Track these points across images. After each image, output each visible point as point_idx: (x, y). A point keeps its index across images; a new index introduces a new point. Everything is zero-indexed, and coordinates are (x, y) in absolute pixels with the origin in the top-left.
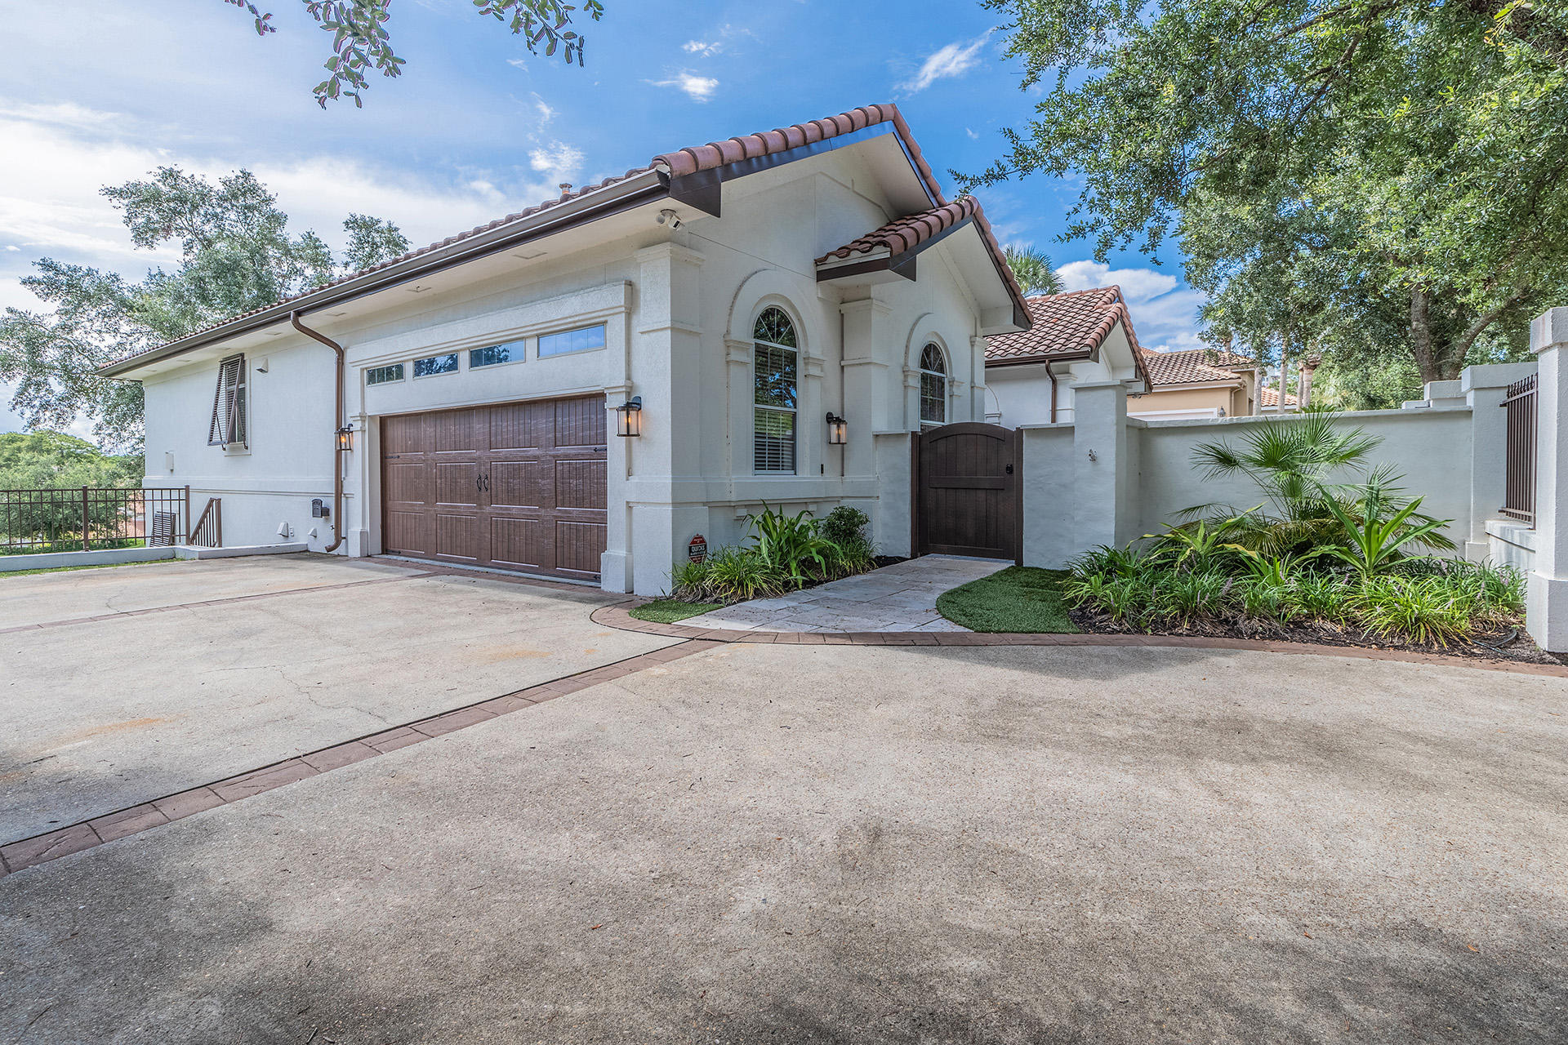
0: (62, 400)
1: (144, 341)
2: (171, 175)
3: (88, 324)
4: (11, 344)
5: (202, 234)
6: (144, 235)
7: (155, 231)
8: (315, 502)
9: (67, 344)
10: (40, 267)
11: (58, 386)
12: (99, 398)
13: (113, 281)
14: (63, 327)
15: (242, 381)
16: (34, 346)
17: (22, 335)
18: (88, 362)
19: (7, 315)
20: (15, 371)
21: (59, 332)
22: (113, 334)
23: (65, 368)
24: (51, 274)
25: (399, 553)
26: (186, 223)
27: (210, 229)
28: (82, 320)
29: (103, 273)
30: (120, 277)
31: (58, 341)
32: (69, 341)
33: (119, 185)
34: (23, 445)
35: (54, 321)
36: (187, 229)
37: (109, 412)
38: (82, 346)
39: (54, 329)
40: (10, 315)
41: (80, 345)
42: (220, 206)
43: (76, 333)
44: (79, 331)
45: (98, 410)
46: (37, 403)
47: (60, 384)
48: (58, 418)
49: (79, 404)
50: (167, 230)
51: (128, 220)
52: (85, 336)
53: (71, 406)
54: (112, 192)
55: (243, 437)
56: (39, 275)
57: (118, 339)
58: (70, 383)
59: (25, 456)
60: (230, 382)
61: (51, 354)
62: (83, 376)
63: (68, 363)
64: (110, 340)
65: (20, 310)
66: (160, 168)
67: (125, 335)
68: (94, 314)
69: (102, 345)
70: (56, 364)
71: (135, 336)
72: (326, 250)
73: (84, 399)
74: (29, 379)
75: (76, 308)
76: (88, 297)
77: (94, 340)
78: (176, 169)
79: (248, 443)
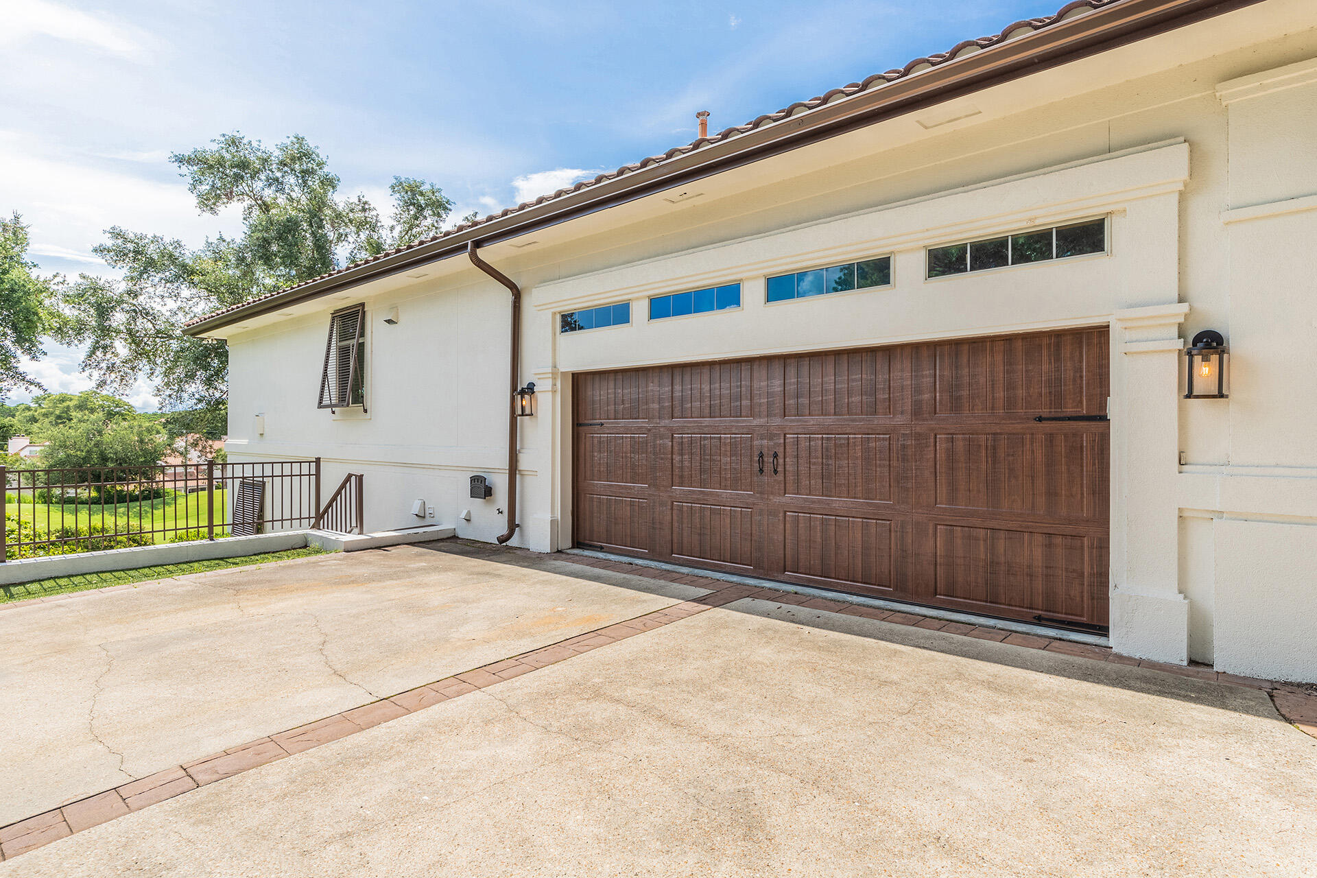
0: (126, 362)
1: (202, 305)
2: (234, 142)
3: (151, 290)
4: (82, 308)
5: (261, 199)
6: (209, 202)
7: (218, 197)
8: (474, 479)
9: (132, 308)
10: (110, 235)
11: (122, 348)
12: (159, 361)
13: (176, 248)
14: (129, 293)
15: (362, 335)
16: (103, 311)
17: (93, 300)
18: (151, 326)
19: (80, 281)
20: (85, 335)
21: (126, 297)
22: (175, 298)
23: (130, 332)
24: (120, 241)
25: (601, 549)
26: (247, 189)
27: (269, 194)
28: (147, 285)
29: (167, 240)
30: (182, 244)
31: (125, 305)
32: (135, 305)
33: (188, 152)
34: (71, 404)
35: (122, 287)
36: (247, 195)
37: (166, 374)
38: (145, 309)
39: (121, 295)
40: (82, 281)
41: (144, 309)
42: (279, 170)
43: (141, 298)
44: (144, 296)
45: (157, 373)
46: (104, 365)
47: (125, 347)
48: (122, 380)
49: (141, 366)
50: (230, 196)
51: (193, 188)
52: (148, 301)
53: (133, 369)
54: (180, 160)
55: (359, 398)
56: (109, 242)
57: (179, 303)
58: (134, 346)
59: (76, 414)
60: (343, 336)
61: (118, 318)
62: (145, 339)
63: (132, 327)
64: (172, 304)
65: (91, 277)
66: (224, 135)
67: (185, 300)
68: (157, 280)
69: (164, 310)
70: (122, 328)
71: (194, 300)
72: (374, 213)
73: (145, 361)
74: (97, 342)
75: (141, 274)
76: (151, 263)
77: (156, 306)
78: (238, 135)
79: (368, 406)
